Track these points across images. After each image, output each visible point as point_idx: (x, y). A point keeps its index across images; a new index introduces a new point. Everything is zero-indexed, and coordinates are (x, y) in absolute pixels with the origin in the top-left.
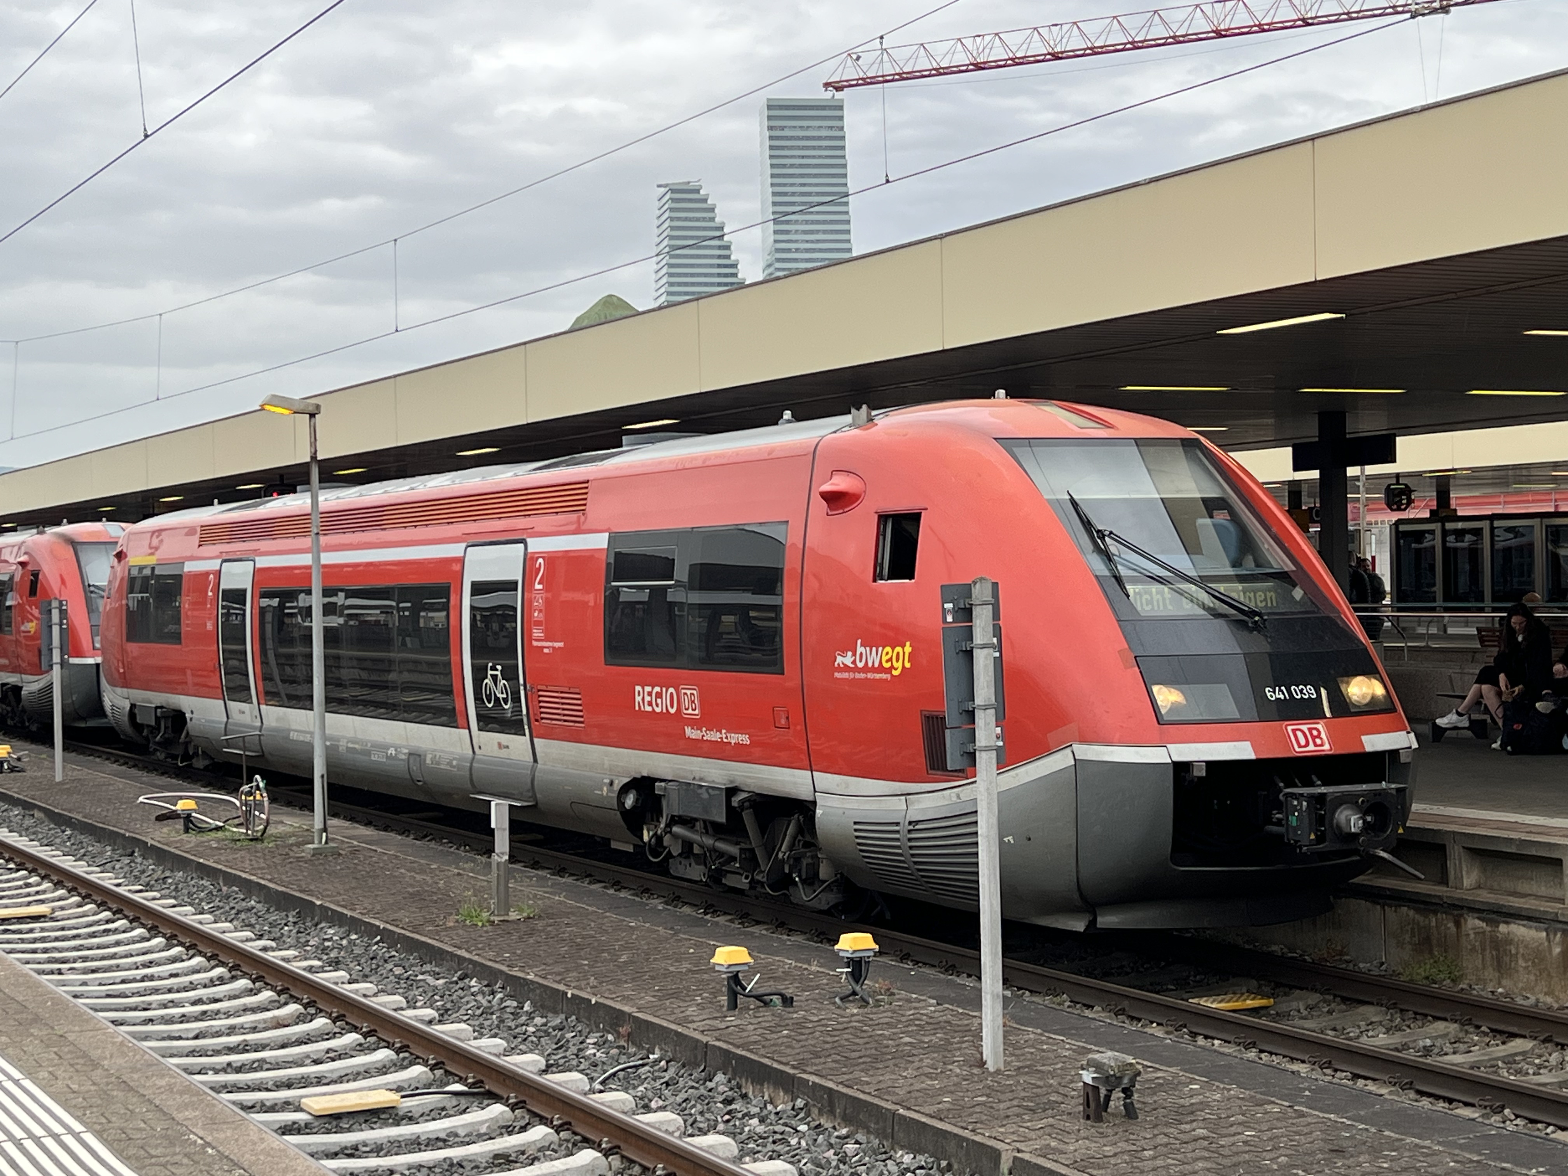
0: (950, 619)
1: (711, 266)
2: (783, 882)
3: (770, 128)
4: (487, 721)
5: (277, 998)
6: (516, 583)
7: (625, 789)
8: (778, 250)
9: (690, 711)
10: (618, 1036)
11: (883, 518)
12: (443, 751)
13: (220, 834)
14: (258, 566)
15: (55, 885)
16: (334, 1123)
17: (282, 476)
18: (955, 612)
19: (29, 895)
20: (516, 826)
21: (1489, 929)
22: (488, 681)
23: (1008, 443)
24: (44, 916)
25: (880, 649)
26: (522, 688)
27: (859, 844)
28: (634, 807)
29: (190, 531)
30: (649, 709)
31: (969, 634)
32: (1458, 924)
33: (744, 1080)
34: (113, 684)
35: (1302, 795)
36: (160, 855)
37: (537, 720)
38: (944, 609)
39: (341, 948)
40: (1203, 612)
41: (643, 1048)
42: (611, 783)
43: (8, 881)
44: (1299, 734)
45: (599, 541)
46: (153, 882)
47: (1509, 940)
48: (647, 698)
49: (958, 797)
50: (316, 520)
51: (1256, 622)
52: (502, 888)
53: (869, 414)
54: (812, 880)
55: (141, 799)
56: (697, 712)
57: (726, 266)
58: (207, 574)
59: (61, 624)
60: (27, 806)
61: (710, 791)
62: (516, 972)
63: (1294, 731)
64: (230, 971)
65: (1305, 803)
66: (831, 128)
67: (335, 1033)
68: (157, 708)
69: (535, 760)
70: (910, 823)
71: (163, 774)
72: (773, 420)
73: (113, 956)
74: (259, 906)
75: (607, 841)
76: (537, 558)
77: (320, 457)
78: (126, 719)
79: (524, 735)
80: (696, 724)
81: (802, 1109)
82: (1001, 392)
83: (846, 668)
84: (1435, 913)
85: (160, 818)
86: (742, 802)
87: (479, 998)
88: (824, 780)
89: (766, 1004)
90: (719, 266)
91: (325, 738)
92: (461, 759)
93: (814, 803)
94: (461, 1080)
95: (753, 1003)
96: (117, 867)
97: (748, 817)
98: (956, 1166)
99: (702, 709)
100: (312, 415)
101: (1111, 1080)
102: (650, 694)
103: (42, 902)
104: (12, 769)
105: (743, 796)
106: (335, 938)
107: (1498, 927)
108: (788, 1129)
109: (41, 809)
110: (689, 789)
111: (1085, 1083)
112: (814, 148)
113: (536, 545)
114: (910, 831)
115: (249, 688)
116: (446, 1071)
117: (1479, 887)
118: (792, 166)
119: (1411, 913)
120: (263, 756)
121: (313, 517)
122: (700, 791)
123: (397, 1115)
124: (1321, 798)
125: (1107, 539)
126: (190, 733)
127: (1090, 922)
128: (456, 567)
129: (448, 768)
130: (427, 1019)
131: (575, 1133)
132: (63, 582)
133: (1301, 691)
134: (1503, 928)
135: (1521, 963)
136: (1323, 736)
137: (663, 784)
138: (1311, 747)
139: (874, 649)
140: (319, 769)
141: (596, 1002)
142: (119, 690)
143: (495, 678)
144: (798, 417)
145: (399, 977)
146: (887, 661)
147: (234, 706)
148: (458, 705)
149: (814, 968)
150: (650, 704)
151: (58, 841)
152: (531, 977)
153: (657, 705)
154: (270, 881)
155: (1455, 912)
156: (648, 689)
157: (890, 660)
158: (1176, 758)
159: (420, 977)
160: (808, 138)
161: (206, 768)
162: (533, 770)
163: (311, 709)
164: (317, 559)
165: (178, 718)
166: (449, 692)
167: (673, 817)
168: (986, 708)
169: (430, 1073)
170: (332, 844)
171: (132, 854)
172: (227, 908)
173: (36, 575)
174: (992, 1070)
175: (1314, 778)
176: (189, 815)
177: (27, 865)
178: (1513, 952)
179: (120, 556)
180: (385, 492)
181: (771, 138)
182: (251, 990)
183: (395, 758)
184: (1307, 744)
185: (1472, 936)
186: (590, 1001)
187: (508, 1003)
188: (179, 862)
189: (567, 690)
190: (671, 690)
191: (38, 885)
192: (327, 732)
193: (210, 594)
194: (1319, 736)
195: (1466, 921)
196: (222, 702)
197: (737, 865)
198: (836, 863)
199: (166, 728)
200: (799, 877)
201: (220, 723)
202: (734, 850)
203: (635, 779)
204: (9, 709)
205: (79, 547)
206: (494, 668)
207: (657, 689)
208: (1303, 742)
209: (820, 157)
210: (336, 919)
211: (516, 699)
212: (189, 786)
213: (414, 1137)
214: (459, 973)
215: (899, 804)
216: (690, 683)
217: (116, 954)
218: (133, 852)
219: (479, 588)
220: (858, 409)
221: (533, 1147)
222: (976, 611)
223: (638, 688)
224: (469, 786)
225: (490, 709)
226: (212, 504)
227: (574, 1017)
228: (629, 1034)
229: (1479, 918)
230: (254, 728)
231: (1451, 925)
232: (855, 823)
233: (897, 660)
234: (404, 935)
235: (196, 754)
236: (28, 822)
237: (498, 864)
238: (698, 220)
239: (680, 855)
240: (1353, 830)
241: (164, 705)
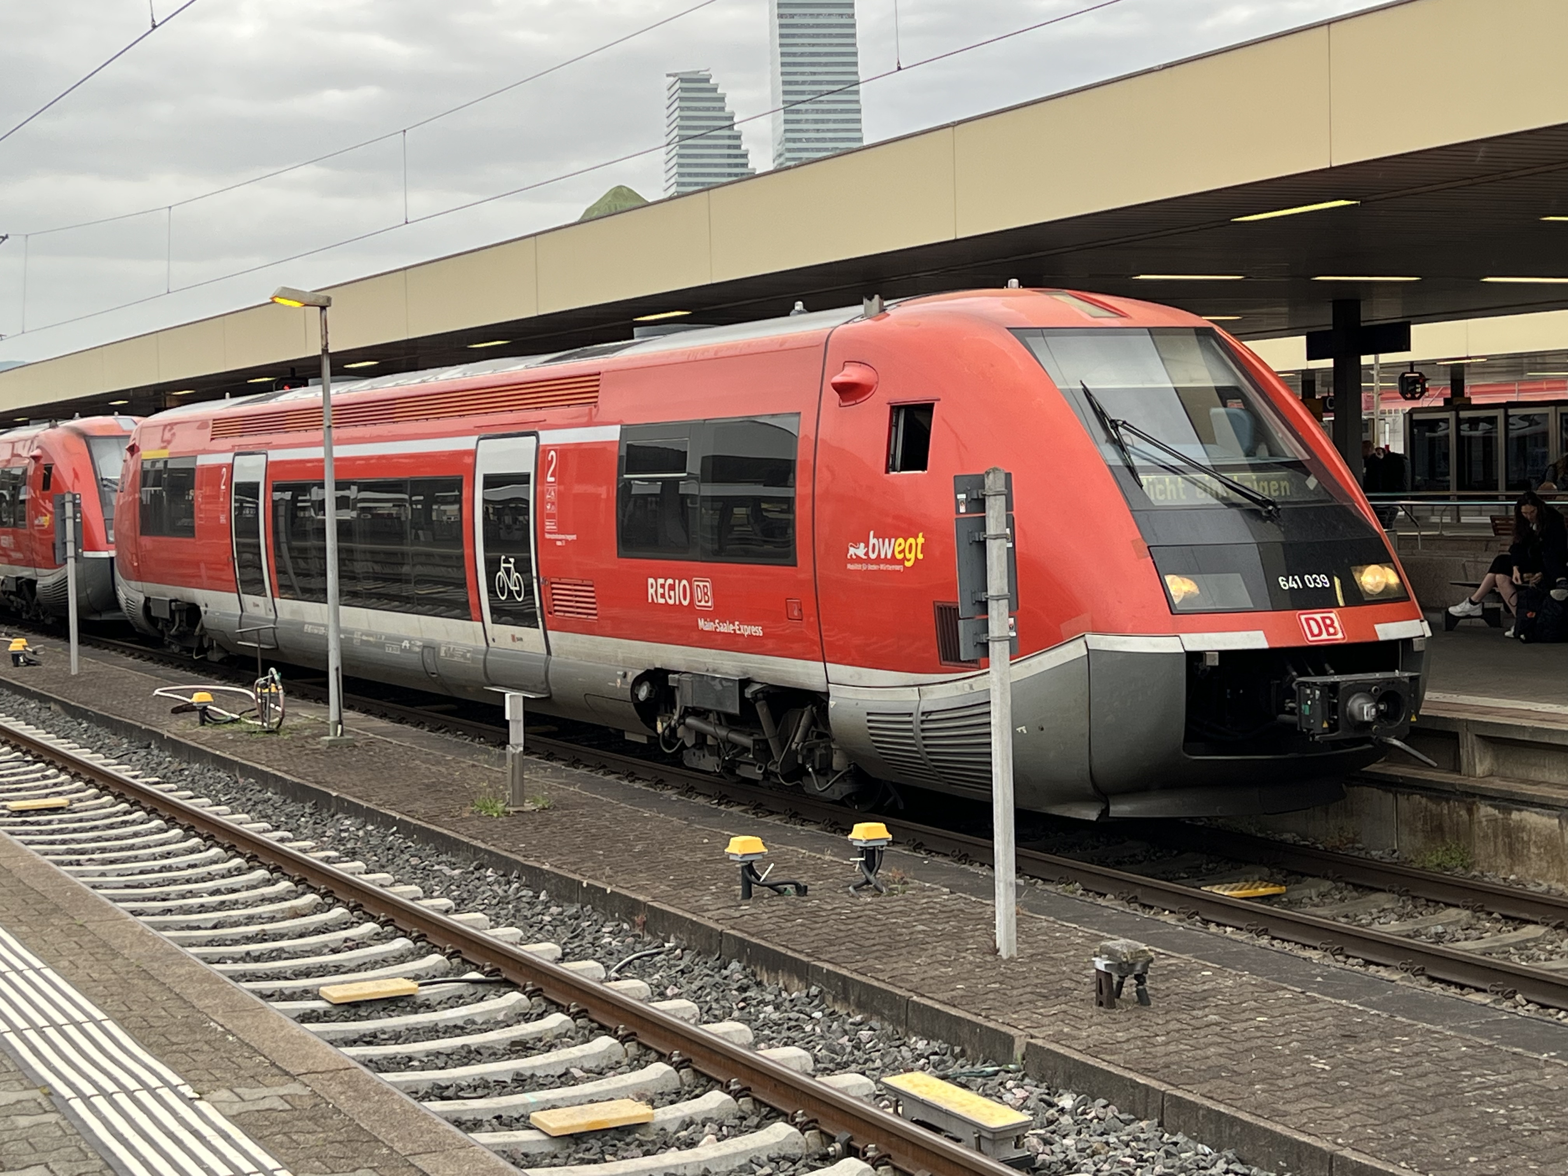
0: (962, 509)
1: (722, 156)
2: (796, 773)
3: (781, 16)
4: (500, 614)
5: (294, 888)
6: (529, 475)
7: (638, 681)
8: (788, 140)
9: (703, 603)
10: (634, 925)
11: (895, 409)
12: (456, 644)
13: (236, 726)
14: (270, 459)
15: (72, 777)
16: (353, 1011)
17: (293, 370)
18: (968, 502)
19: (46, 787)
20: (530, 719)
21: (1501, 816)
22: (501, 574)
23: (1021, 333)
24: (62, 808)
25: (893, 540)
26: (535, 581)
27: (872, 735)
28: (647, 699)
29: (202, 424)
30: (662, 601)
31: (982, 524)
32: (1470, 812)
33: (758, 968)
34: (127, 577)
35: (1315, 684)
36: (176, 747)
37: (550, 613)
38: (957, 499)
39: (357, 839)
40: (1216, 502)
41: (658, 936)
42: (625, 675)
43: (25, 773)
44: (1312, 623)
45: (611, 434)
46: (169, 774)
47: (1521, 827)
48: (660, 591)
49: (971, 687)
50: (328, 413)
51: (1270, 512)
52: (517, 778)
53: (881, 305)
54: (825, 770)
55: (157, 692)
56: (709, 604)
57: (736, 156)
58: (220, 467)
59: (75, 518)
60: (42, 698)
61: (724, 682)
62: (531, 862)
63: (1307, 620)
64: (247, 862)
65: (1318, 692)
66: (841, 15)
67: (353, 923)
68: (171, 601)
69: (549, 652)
70: (923, 714)
71: (178, 667)
72: (785, 311)
73: (131, 848)
74: (275, 797)
75: (621, 733)
76: (550, 451)
77: (330, 351)
78: (141, 612)
79: (538, 627)
80: (708, 615)
81: (816, 996)
82: (1014, 282)
83: (858, 560)
84: (1448, 801)
85: (176, 711)
86: (755, 693)
87: (495, 887)
88: (838, 671)
89: (780, 893)
90: (729, 156)
91: (339, 630)
92: (476, 651)
93: (827, 694)
94: (478, 968)
95: (767, 892)
96: (134, 759)
97: (762, 710)
98: (969, 1052)
99: (714, 602)
100: (323, 308)
101: (1124, 967)
102: (663, 586)
103: (60, 794)
104: (28, 663)
105: (757, 687)
106: (352, 829)
107: (1510, 814)
108: (802, 1016)
109: (56, 701)
110: (702, 680)
111: (1097, 970)
112: (824, 36)
113: (548, 437)
114: (922, 722)
115: (263, 581)
116: (464, 960)
117: (1491, 775)
118: (802, 54)
119: (1424, 801)
120: (278, 648)
121: (325, 410)
122: (713, 683)
123: (414, 1003)
124: (1334, 686)
125: (1120, 428)
126: (206, 626)
127: (1102, 811)
128: (468, 460)
129: (462, 660)
130: (444, 908)
131: (592, 1021)
132: (76, 476)
133: (1315, 580)
134: (1515, 816)
135: (1533, 849)
136: (1336, 624)
137: (676, 676)
138: (1324, 636)
139: (887, 540)
140: (334, 662)
141: (612, 892)
142: (133, 583)
143: (508, 571)
144: (810, 308)
145: (415, 867)
146: (900, 552)
147: (248, 599)
148: (472, 600)
149: (827, 858)
150: (663, 596)
151: (75, 733)
152: (546, 867)
153: (670, 597)
154: (286, 772)
155: (1469, 800)
156: (661, 581)
157: (903, 551)
158: (1189, 648)
159: (436, 867)
160: (818, 26)
161: (221, 661)
162: (547, 663)
163: (326, 602)
164: (329, 452)
165: (192, 611)
166: (461, 584)
167: (686, 708)
168: (998, 598)
169: (447, 962)
170: (347, 737)
171: (148, 746)
172: (244, 799)
173: (49, 469)
174: (1005, 957)
175: (1327, 666)
176: (205, 708)
177: (44, 758)
178: (1526, 838)
179: (133, 450)
180: (397, 385)
181: (781, 26)
182: (269, 880)
183: (409, 651)
184: (1320, 633)
185: (1485, 823)
186: (606, 890)
187: (523, 893)
188: (195, 754)
189: (580, 582)
190: (684, 582)
191: (56, 776)
192: (341, 625)
193: (223, 487)
194: (1332, 625)
195: (1478, 808)
196: (236, 595)
197: (751, 756)
198: (849, 754)
199: (181, 621)
200: (813, 767)
201: (234, 616)
202: (747, 741)
203: (648, 672)
204: (24, 602)
205: (91, 441)
206: (507, 561)
207: (670, 581)
208: (1316, 631)
209: (831, 45)
210: (353, 810)
211: (529, 592)
212: (204, 678)
213: (431, 1025)
214: (475, 863)
215: (912, 695)
216: (703, 575)
217: (134, 845)
218: (150, 744)
219: (491, 481)
220: (870, 299)
221: (550, 1034)
222: (989, 502)
223: (651, 581)
224: (483, 678)
225: (503, 602)
226: (224, 398)
227: (589, 907)
228: (644, 923)
229: (1491, 806)
230: (269, 621)
231: (1463, 813)
232: (869, 714)
233: (910, 552)
234: (420, 826)
235: (211, 647)
236: (45, 714)
237: (513, 755)
238: (708, 109)
239: (694, 746)
240: (1366, 718)
241: (178, 597)
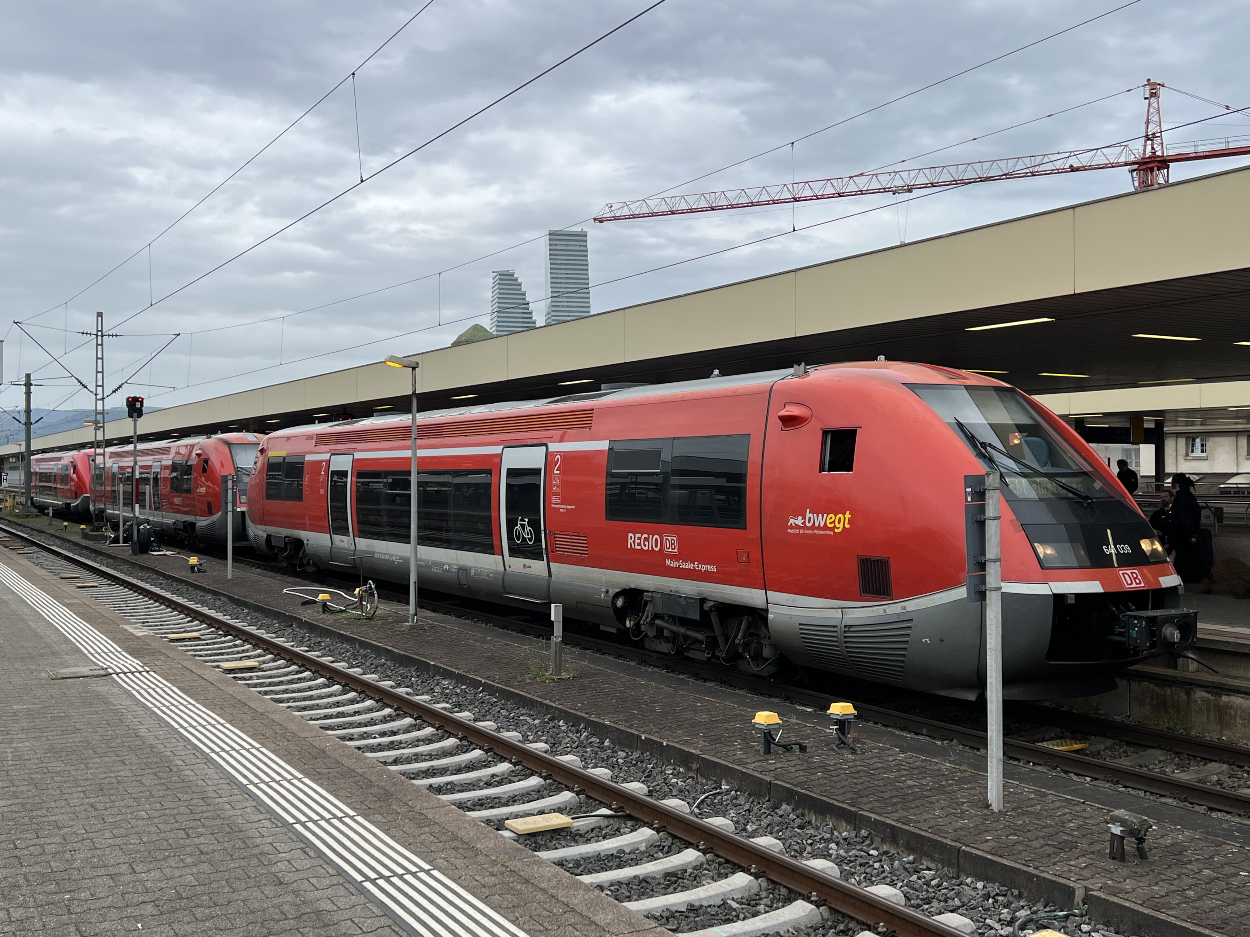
1: (519, 313)
2: (735, 656)
3: (550, 245)
4: (515, 551)
5: (436, 732)
6: (540, 469)
7: (617, 596)
8: (553, 306)
9: (670, 550)
10: (689, 769)
11: (825, 433)
12: (482, 568)
13: (344, 615)
14: (355, 457)
15: (254, 646)
16: (533, 840)
18: (973, 494)
19: (238, 653)
21: (1213, 698)
22: (518, 527)
24: (255, 668)
25: (825, 515)
26: (543, 532)
27: (803, 638)
28: (622, 607)
29: (309, 437)
30: (639, 547)
31: (982, 509)
32: (1188, 694)
33: (806, 811)
34: (254, 522)
35: (1142, 617)
36: (311, 627)
37: (553, 552)
38: (966, 492)
39: (457, 695)
40: (1053, 497)
41: (710, 780)
42: (607, 592)
43: (222, 643)
44: (1126, 576)
45: (604, 445)
46: (312, 645)
47: (1229, 706)
48: (637, 541)
49: (885, 611)
50: (414, 430)
51: (1089, 503)
52: (558, 657)
53: (805, 369)
54: (757, 657)
55: (285, 591)
56: (676, 550)
57: (526, 313)
58: (321, 462)
59: (233, 489)
60: (214, 593)
61: (688, 600)
62: (593, 718)
63: (1123, 574)
64: (395, 711)
65: (1144, 623)
66: (581, 246)
67: (490, 761)
68: (285, 537)
69: (550, 575)
70: (845, 626)
71: (284, 574)
73: (311, 698)
74: (388, 663)
75: (598, 625)
76: (556, 455)
77: (417, 392)
78: (264, 543)
79: (543, 560)
80: (672, 557)
81: (867, 837)
82: (883, 357)
83: (797, 527)
84: (1170, 686)
85: (304, 604)
86: (711, 607)
87: (571, 735)
88: (773, 596)
89: (788, 750)
90: (523, 313)
91: (417, 559)
92: (496, 573)
93: (767, 610)
94: (609, 807)
95: (781, 750)
96: (286, 634)
97: (714, 617)
99: (679, 548)
100: (414, 369)
101: (1131, 832)
102: (639, 538)
103: (249, 657)
104: (199, 571)
105: (712, 603)
106: (450, 687)
107: (1221, 697)
108: (863, 853)
109: (224, 595)
110: (671, 598)
111: (1112, 834)
112: (572, 255)
113: (554, 447)
114: (845, 632)
115: (348, 528)
116: (587, 796)
117: (1198, 671)
118: (561, 264)
119: (1151, 686)
120: (355, 566)
121: (413, 428)
122: (679, 600)
123: (571, 832)
124: (1152, 620)
125: (988, 448)
126: (307, 551)
127: (979, 695)
128: (497, 460)
129: (487, 578)
130: (543, 750)
131: (718, 856)
132: (222, 465)
133: (1123, 548)
134: (1225, 698)
135: (1239, 720)
136: (1139, 577)
137: (650, 594)
138: (1134, 585)
139: (820, 515)
140: (413, 578)
141: (667, 745)
142: (259, 527)
143: (523, 526)
145: (507, 717)
146: (831, 523)
147: (337, 538)
148: (496, 542)
149: (794, 721)
150: (639, 544)
151: (242, 616)
152: (607, 723)
153: (645, 545)
154: (393, 647)
155: (1187, 687)
156: (638, 535)
157: (834, 522)
158: (1055, 592)
159: (521, 718)
160: (569, 250)
161: (314, 572)
162: (549, 582)
164: (415, 453)
165: (299, 543)
166: (490, 534)
167: (656, 614)
168: (995, 561)
169: (577, 797)
170: (419, 623)
171: (291, 626)
172: (368, 664)
173: (206, 461)
174: (996, 810)
176: (326, 603)
177: (231, 633)
178: (1232, 713)
179: (262, 451)
180: (442, 416)
181: (551, 250)
182: (415, 725)
183: (449, 571)
184: (1131, 584)
185: (1200, 702)
186: (662, 743)
187: (593, 740)
188: (325, 632)
189: (577, 534)
190: (656, 536)
191: (242, 645)
192: (418, 556)
193: (323, 473)
194: (1137, 578)
195: (1195, 693)
196: (329, 535)
197: (704, 646)
199: (291, 549)
200: (749, 655)
201: (327, 547)
202: (700, 636)
203: (624, 589)
204: (187, 535)
205: (231, 446)
206: (522, 520)
207: (646, 536)
208: (1129, 582)
209: (575, 260)
210: (448, 675)
211: (538, 540)
212: (307, 582)
213: (596, 854)
214: (549, 716)
215: (837, 614)
216: (671, 532)
217: (312, 696)
218: (292, 625)
219: (512, 473)
221: (690, 866)
222: (988, 495)
223: (630, 535)
224: (503, 591)
227: (648, 753)
228: (698, 768)
229: (1205, 691)
230: (351, 550)
231: (1183, 695)
232: (800, 624)
233: (839, 523)
234: (501, 688)
235: (308, 564)
236: (218, 603)
237: (556, 643)
238: (513, 290)
239: (654, 637)
240: (1176, 640)
241: (289, 535)
